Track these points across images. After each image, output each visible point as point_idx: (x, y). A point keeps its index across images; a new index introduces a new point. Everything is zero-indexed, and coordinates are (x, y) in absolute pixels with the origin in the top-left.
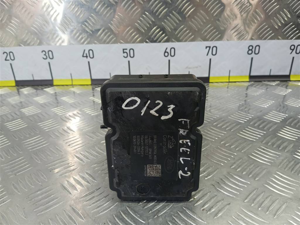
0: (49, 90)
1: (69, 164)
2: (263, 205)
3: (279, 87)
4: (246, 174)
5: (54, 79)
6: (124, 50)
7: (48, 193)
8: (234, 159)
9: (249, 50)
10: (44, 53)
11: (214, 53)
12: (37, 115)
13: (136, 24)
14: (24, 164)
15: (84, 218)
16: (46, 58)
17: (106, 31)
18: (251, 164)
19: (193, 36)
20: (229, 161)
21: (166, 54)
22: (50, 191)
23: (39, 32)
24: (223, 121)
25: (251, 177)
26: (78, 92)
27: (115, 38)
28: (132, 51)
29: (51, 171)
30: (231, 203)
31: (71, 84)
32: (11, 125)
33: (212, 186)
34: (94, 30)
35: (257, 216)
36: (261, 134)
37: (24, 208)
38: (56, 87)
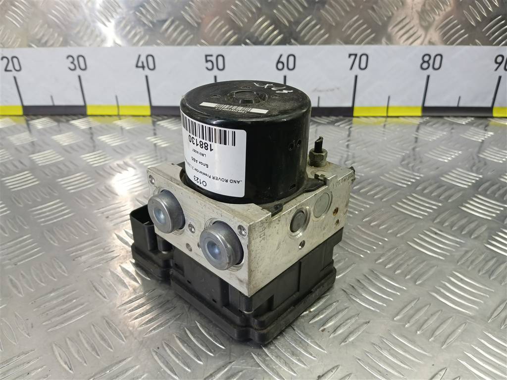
0: (79, 123)
1: (106, 249)
2: (425, 326)
3: (472, 128)
4: (402, 273)
5: (88, 104)
6: (206, 56)
7: (67, 296)
8: (383, 247)
9: (424, 62)
10: (71, 59)
11: (363, 66)
12: (55, 165)
13: (228, 12)
14: (30, 247)
15: (124, 339)
16: (75, 69)
17: (177, 23)
18: (410, 258)
19: (327, 36)
20: (374, 251)
21: (280, 66)
22: (70, 292)
23: (63, 24)
24: (370, 184)
25: (409, 279)
26: (128, 128)
27: (192, 36)
28: (220, 59)
29: (74, 260)
30: (371, 321)
31: (116, 113)
32: (12, 182)
33: (343, 292)
34: (155, 21)
35: (412, 345)
36: (433, 207)
37: (27, 319)
38: (90, 119)
